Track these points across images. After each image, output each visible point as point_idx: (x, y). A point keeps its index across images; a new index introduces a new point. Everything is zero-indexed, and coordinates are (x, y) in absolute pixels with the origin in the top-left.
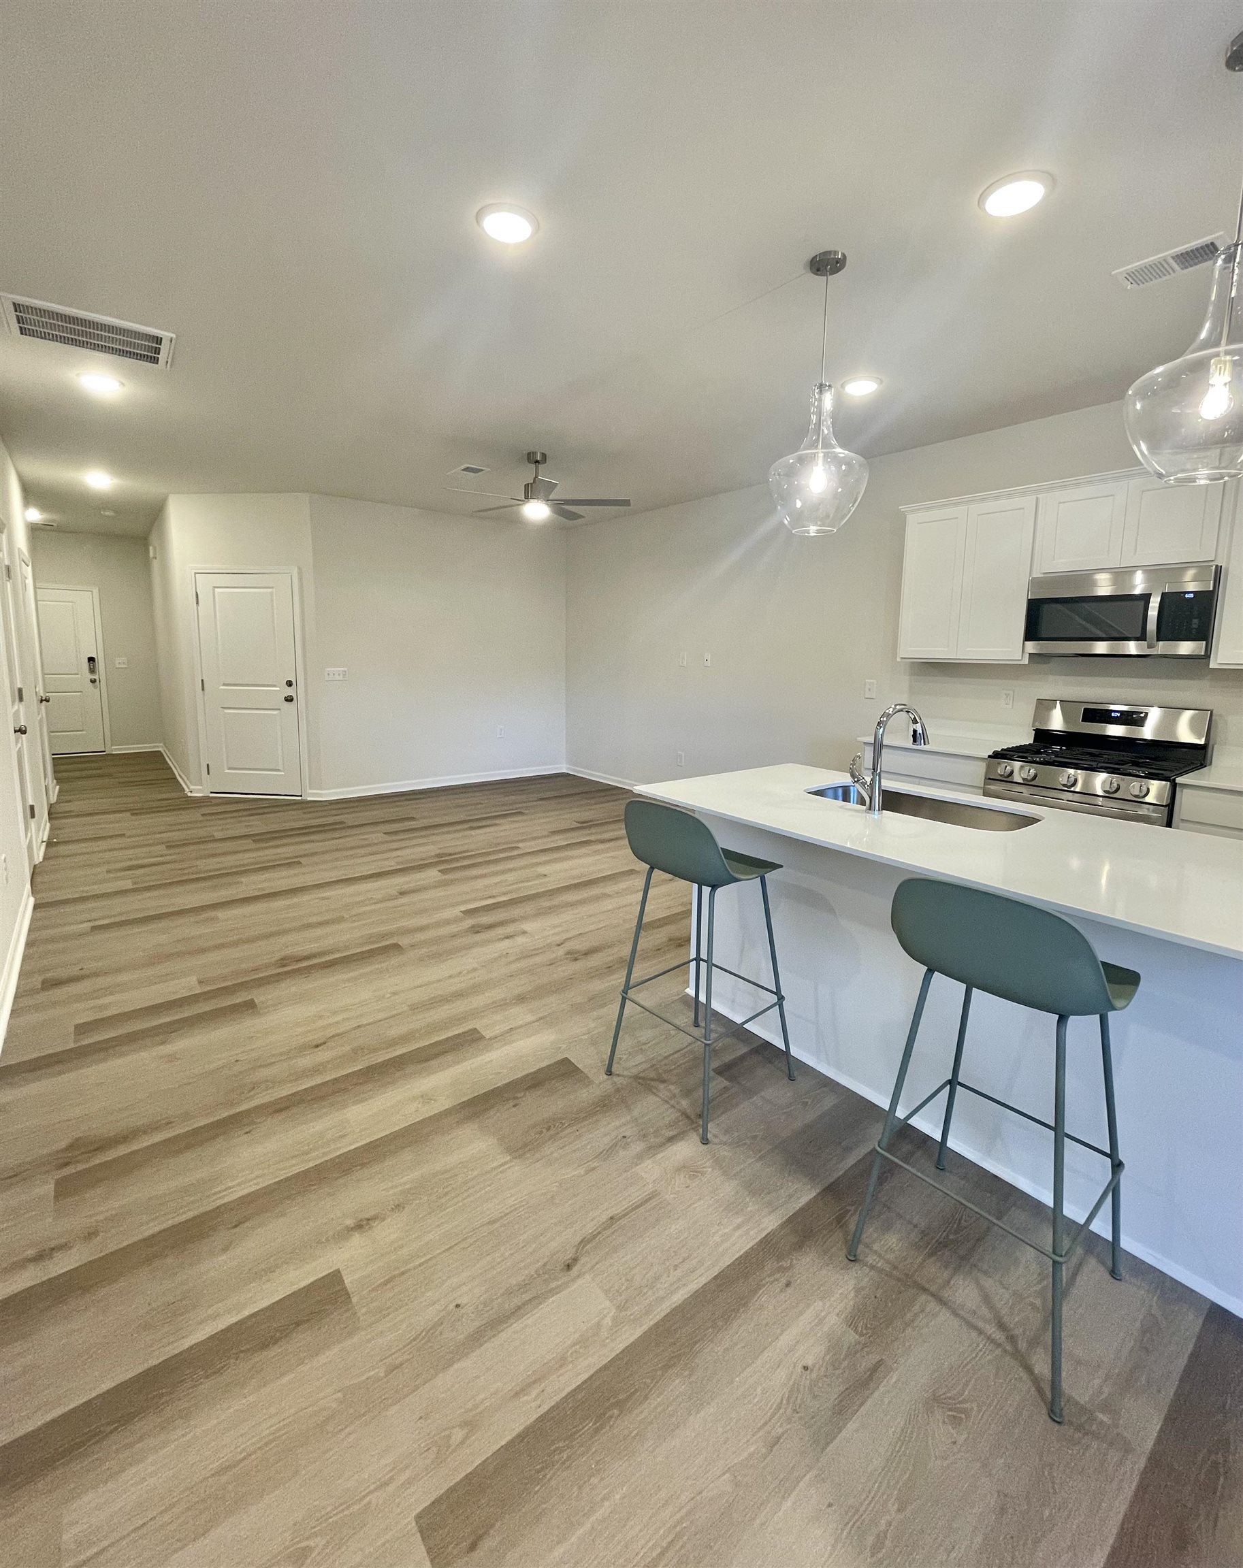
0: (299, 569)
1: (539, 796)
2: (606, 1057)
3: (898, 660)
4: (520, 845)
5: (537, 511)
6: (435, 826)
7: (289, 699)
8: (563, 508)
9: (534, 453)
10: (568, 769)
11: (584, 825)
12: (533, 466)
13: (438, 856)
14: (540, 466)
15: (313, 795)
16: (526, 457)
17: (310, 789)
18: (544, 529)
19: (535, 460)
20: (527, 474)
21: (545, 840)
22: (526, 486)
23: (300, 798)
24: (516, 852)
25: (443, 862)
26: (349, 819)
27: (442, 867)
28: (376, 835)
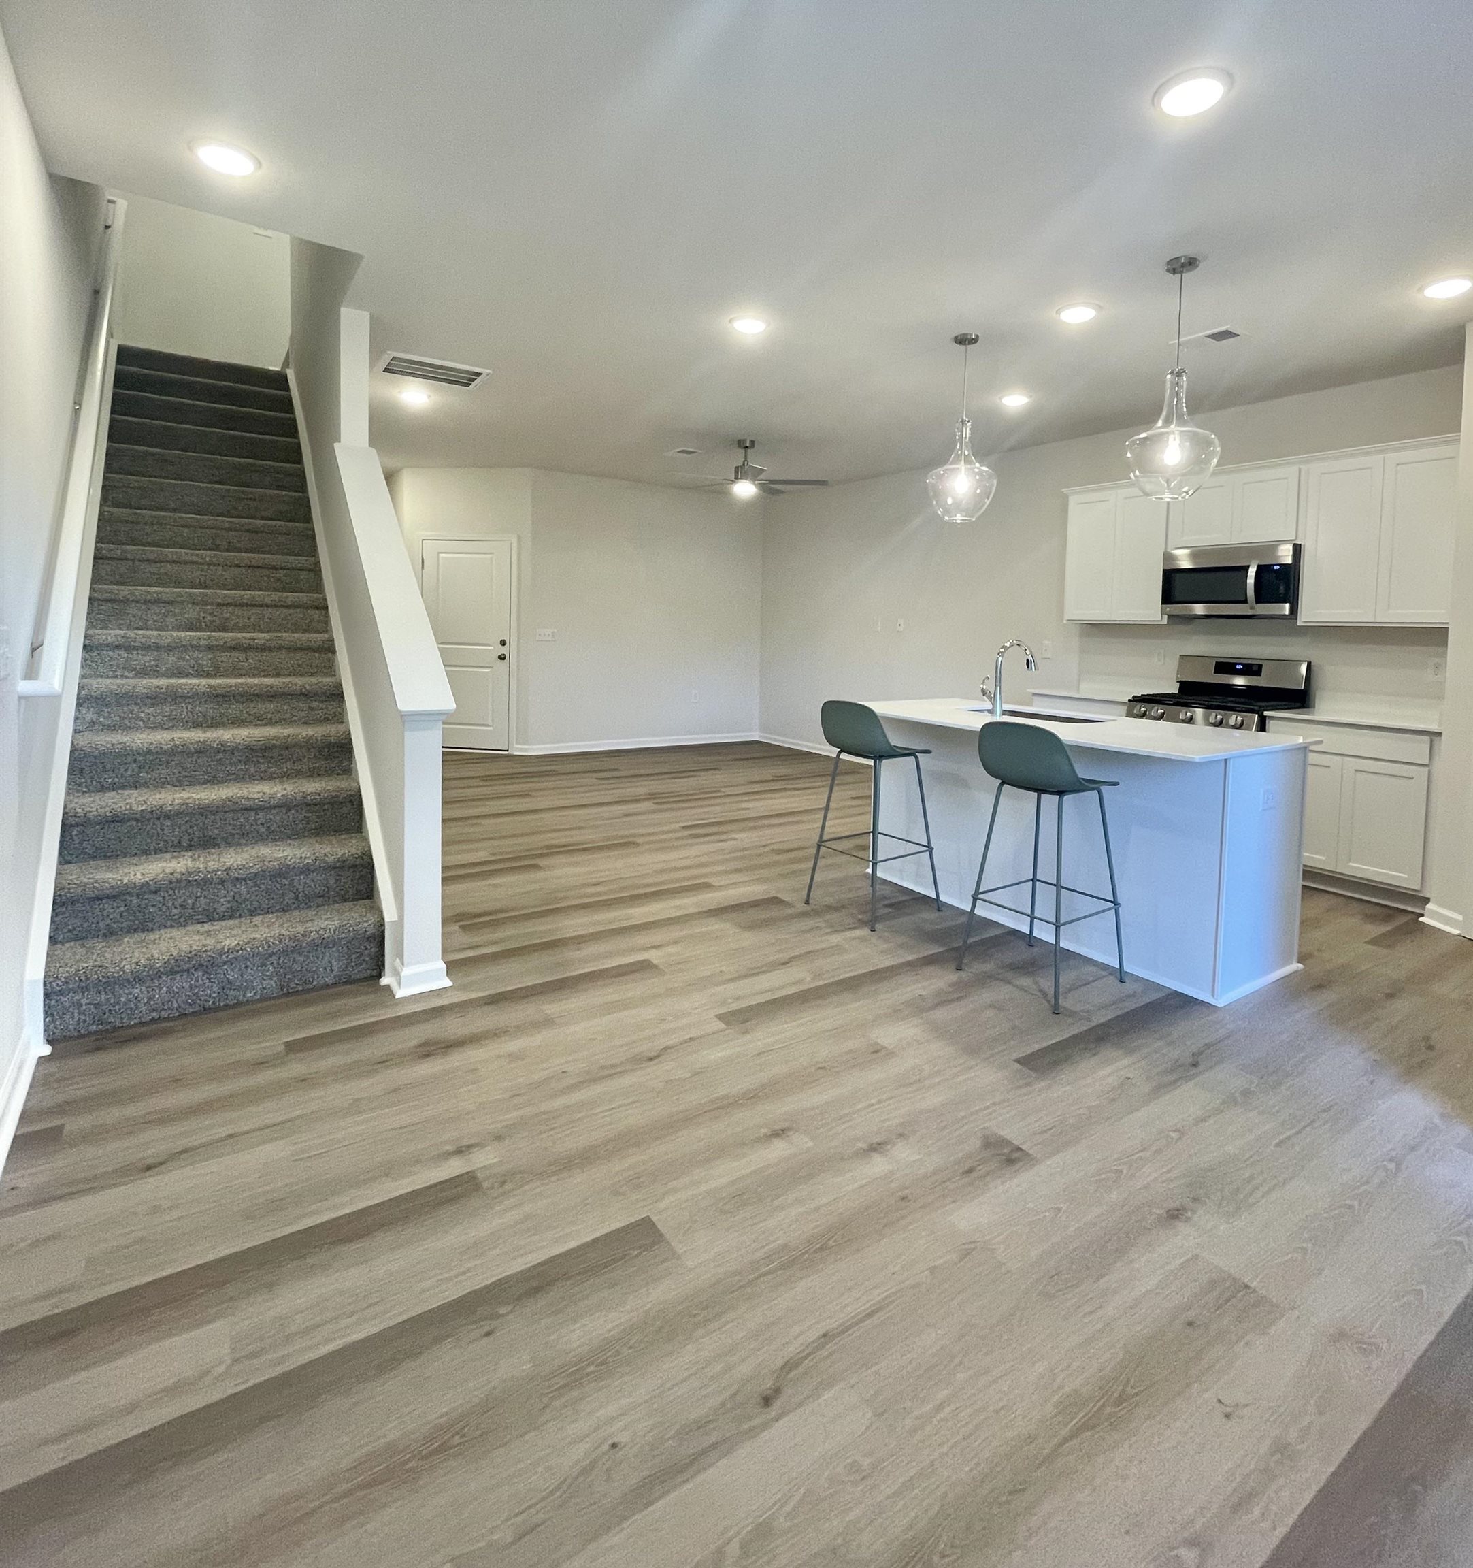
0: (519, 538)
1: (734, 757)
2: (805, 896)
3: (1065, 622)
4: (723, 790)
5: (745, 490)
6: (641, 776)
7: (502, 658)
8: (769, 488)
9: (744, 441)
10: (760, 737)
11: (778, 779)
12: (743, 451)
13: (649, 794)
14: (749, 451)
15: (521, 750)
16: (736, 443)
17: (517, 743)
18: (751, 504)
19: (745, 445)
20: (738, 458)
21: (743, 787)
22: (737, 468)
23: (506, 753)
24: (719, 794)
25: (654, 798)
26: (559, 768)
27: (655, 801)
28: (590, 779)
